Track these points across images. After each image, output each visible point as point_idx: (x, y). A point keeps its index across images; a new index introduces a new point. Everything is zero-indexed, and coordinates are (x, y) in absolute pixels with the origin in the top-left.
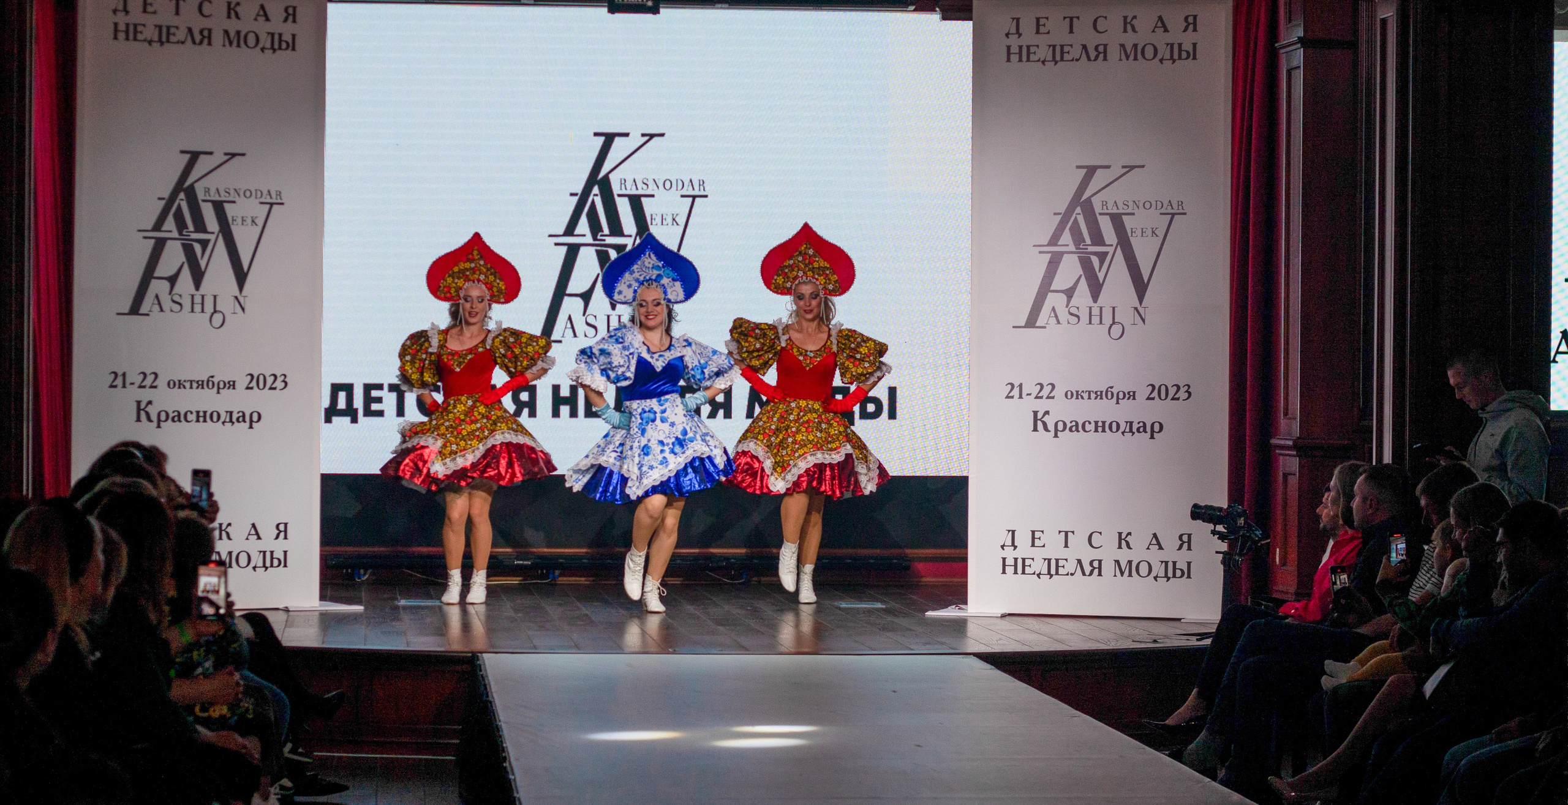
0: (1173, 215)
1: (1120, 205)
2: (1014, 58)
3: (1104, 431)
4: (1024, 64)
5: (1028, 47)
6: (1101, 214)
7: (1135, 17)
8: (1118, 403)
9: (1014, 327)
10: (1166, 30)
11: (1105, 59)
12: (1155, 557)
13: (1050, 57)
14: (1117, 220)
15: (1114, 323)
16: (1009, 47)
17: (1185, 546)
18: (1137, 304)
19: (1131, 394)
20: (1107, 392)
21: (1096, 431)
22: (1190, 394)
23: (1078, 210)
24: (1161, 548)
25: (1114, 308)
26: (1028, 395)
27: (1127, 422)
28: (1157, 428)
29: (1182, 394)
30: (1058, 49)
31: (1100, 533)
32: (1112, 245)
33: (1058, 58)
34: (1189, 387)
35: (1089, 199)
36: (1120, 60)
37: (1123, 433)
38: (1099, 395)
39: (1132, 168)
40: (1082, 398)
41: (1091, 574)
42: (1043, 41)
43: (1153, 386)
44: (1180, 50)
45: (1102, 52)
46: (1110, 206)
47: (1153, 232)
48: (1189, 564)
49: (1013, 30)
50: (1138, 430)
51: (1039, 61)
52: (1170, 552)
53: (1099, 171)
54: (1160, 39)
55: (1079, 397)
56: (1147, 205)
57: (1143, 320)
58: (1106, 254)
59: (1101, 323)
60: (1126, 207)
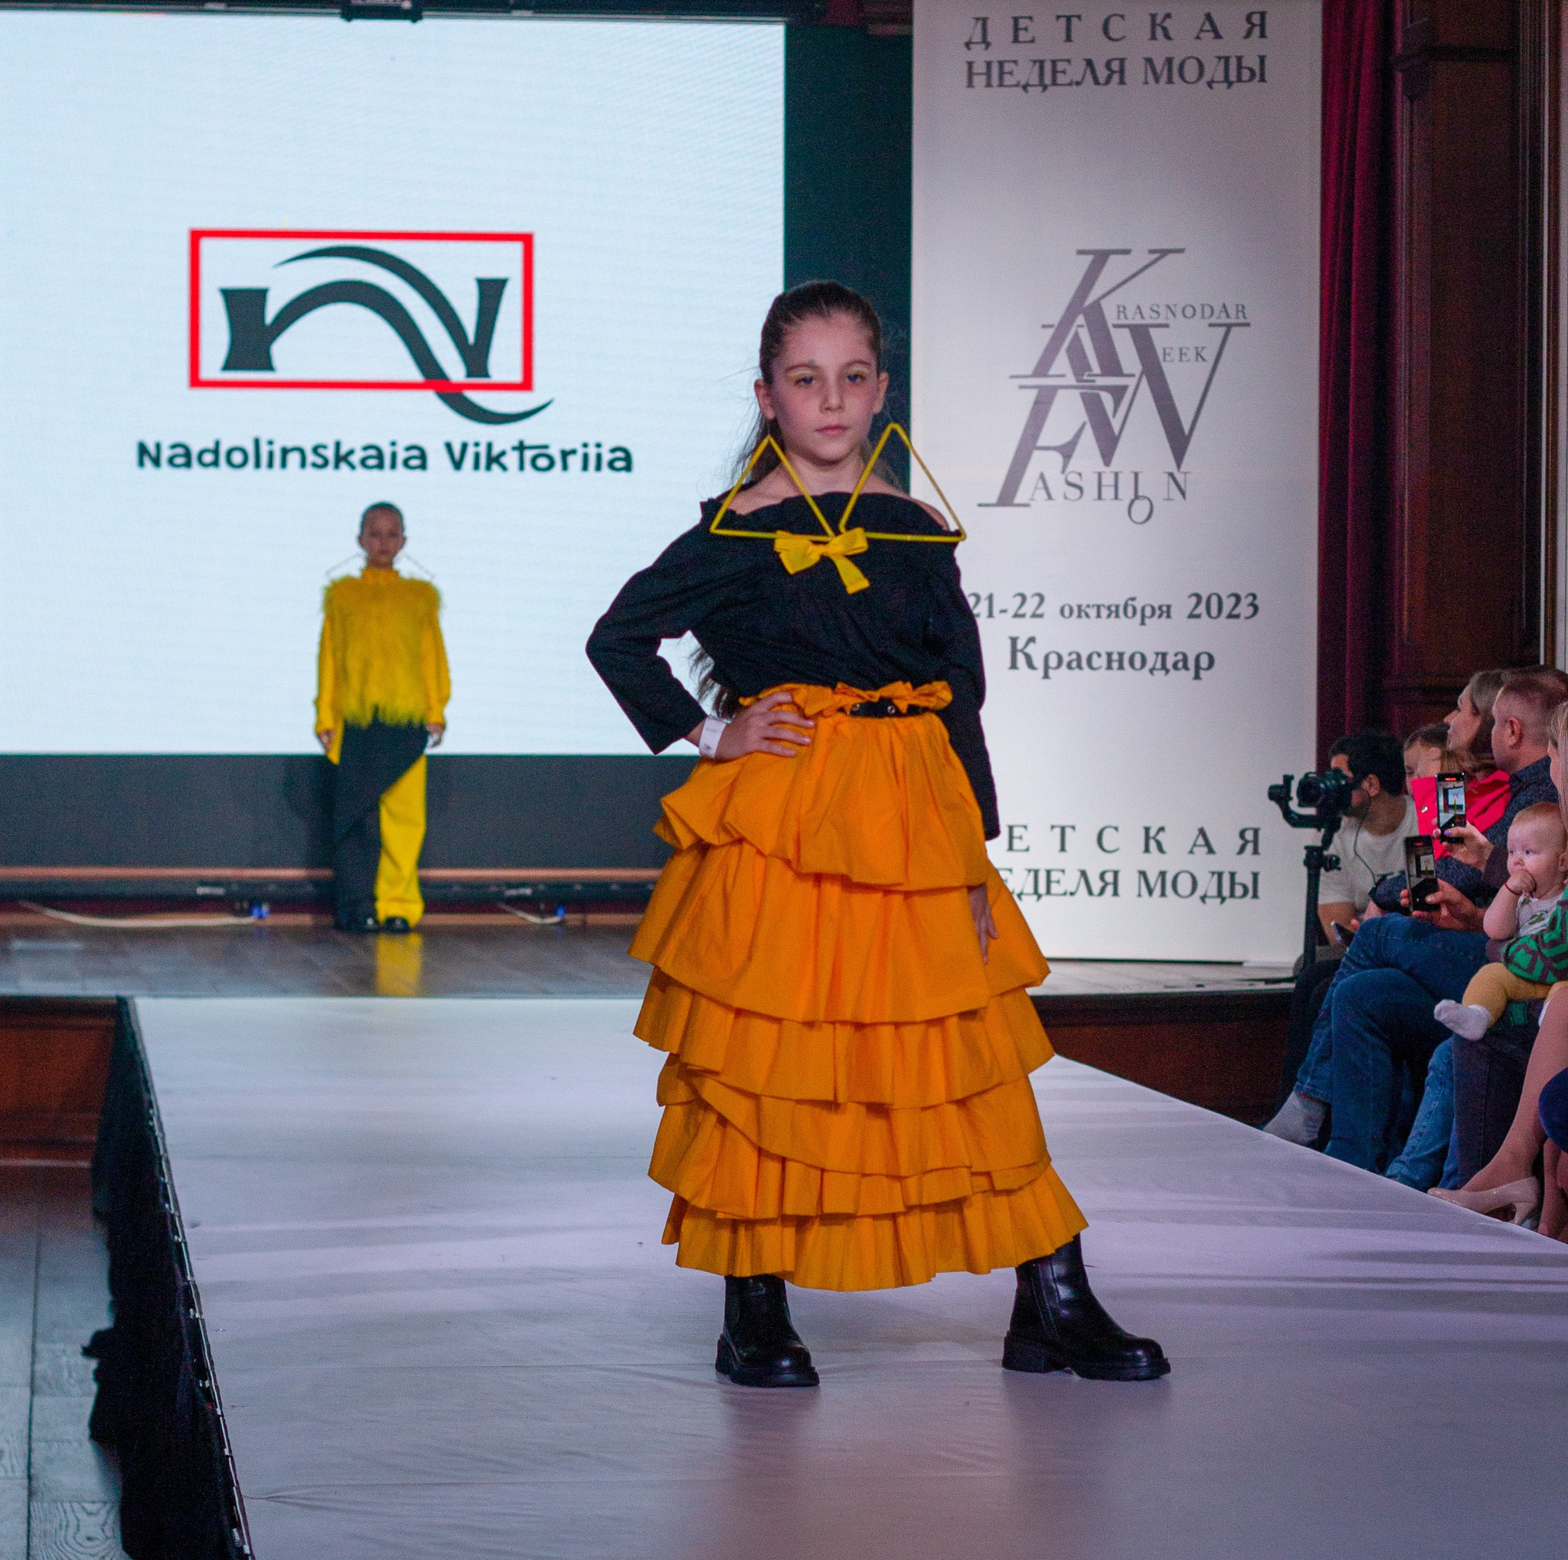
0: (1229, 327)
1: (1146, 312)
2: (980, 80)
3: (1121, 667)
4: (996, 90)
5: (1001, 64)
6: (1116, 326)
7: (1168, 16)
8: (1143, 623)
9: (980, 505)
10: (1218, 36)
11: (1122, 82)
12: (1202, 865)
13: (1034, 79)
14: (1141, 335)
15: (1137, 497)
16: (970, 65)
17: (1250, 847)
18: (1174, 469)
19: (1164, 609)
20: (1126, 606)
21: (1109, 667)
22: (1256, 609)
23: (1080, 320)
24: (1211, 851)
25: (1136, 475)
26: (1003, 611)
27: (1157, 654)
28: (1204, 662)
29: (1244, 609)
30: (1048, 67)
31: (1116, 829)
32: (1133, 375)
33: (1048, 80)
34: (1254, 596)
35: (1097, 304)
36: (1146, 83)
37: (1151, 671)
38: (1114, 611)
39: (1164, 253)
40: (1087, 615)
41: (1102, 892)
42: (1024, 53)
43: (1198, 597)
44: (1240, 67)
45: (1117, 71)
46: (1130, 312)
47: (1198, 354)
48: (1255, 876)
49: (977, 38)
50: (1175, 666)
51: (1017, 85)
52: (1227, 859)
53: (1113, 259)
54: (1209, 50)
55: (1083, 614)
56: (1189, 312)
57: (1183, 493)
58: (1124, 388)
59: (1116, 497)
60: (1154, 315)
